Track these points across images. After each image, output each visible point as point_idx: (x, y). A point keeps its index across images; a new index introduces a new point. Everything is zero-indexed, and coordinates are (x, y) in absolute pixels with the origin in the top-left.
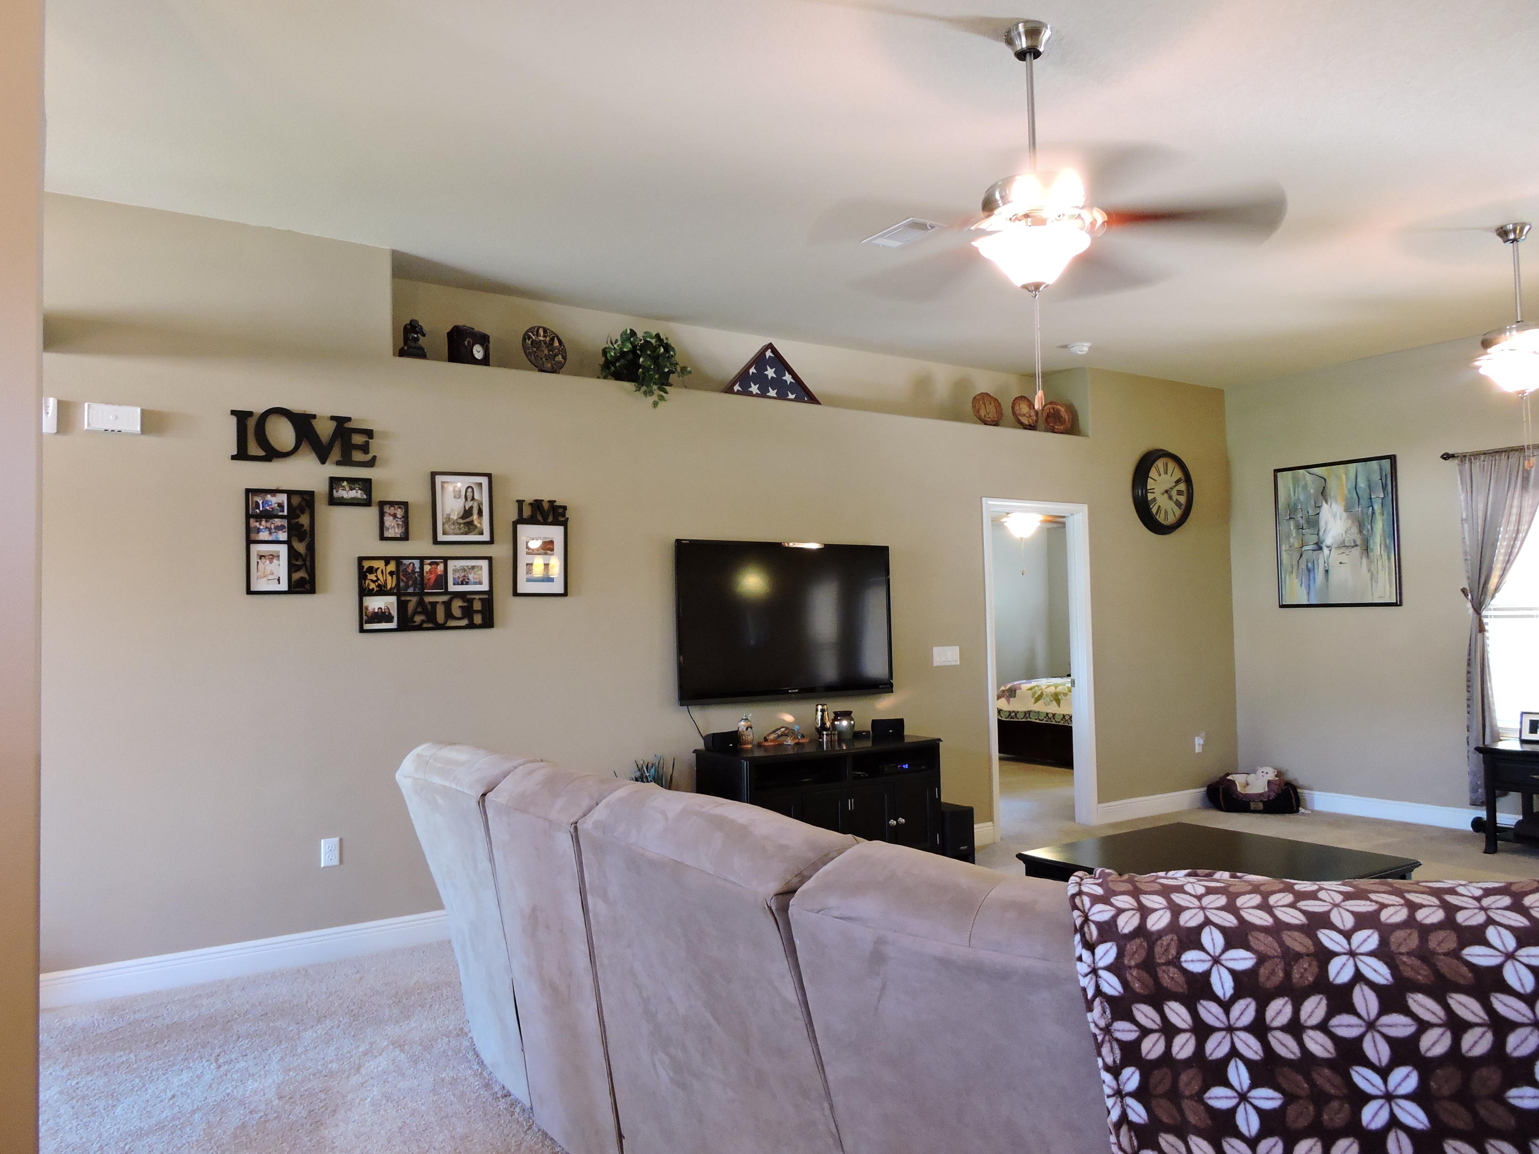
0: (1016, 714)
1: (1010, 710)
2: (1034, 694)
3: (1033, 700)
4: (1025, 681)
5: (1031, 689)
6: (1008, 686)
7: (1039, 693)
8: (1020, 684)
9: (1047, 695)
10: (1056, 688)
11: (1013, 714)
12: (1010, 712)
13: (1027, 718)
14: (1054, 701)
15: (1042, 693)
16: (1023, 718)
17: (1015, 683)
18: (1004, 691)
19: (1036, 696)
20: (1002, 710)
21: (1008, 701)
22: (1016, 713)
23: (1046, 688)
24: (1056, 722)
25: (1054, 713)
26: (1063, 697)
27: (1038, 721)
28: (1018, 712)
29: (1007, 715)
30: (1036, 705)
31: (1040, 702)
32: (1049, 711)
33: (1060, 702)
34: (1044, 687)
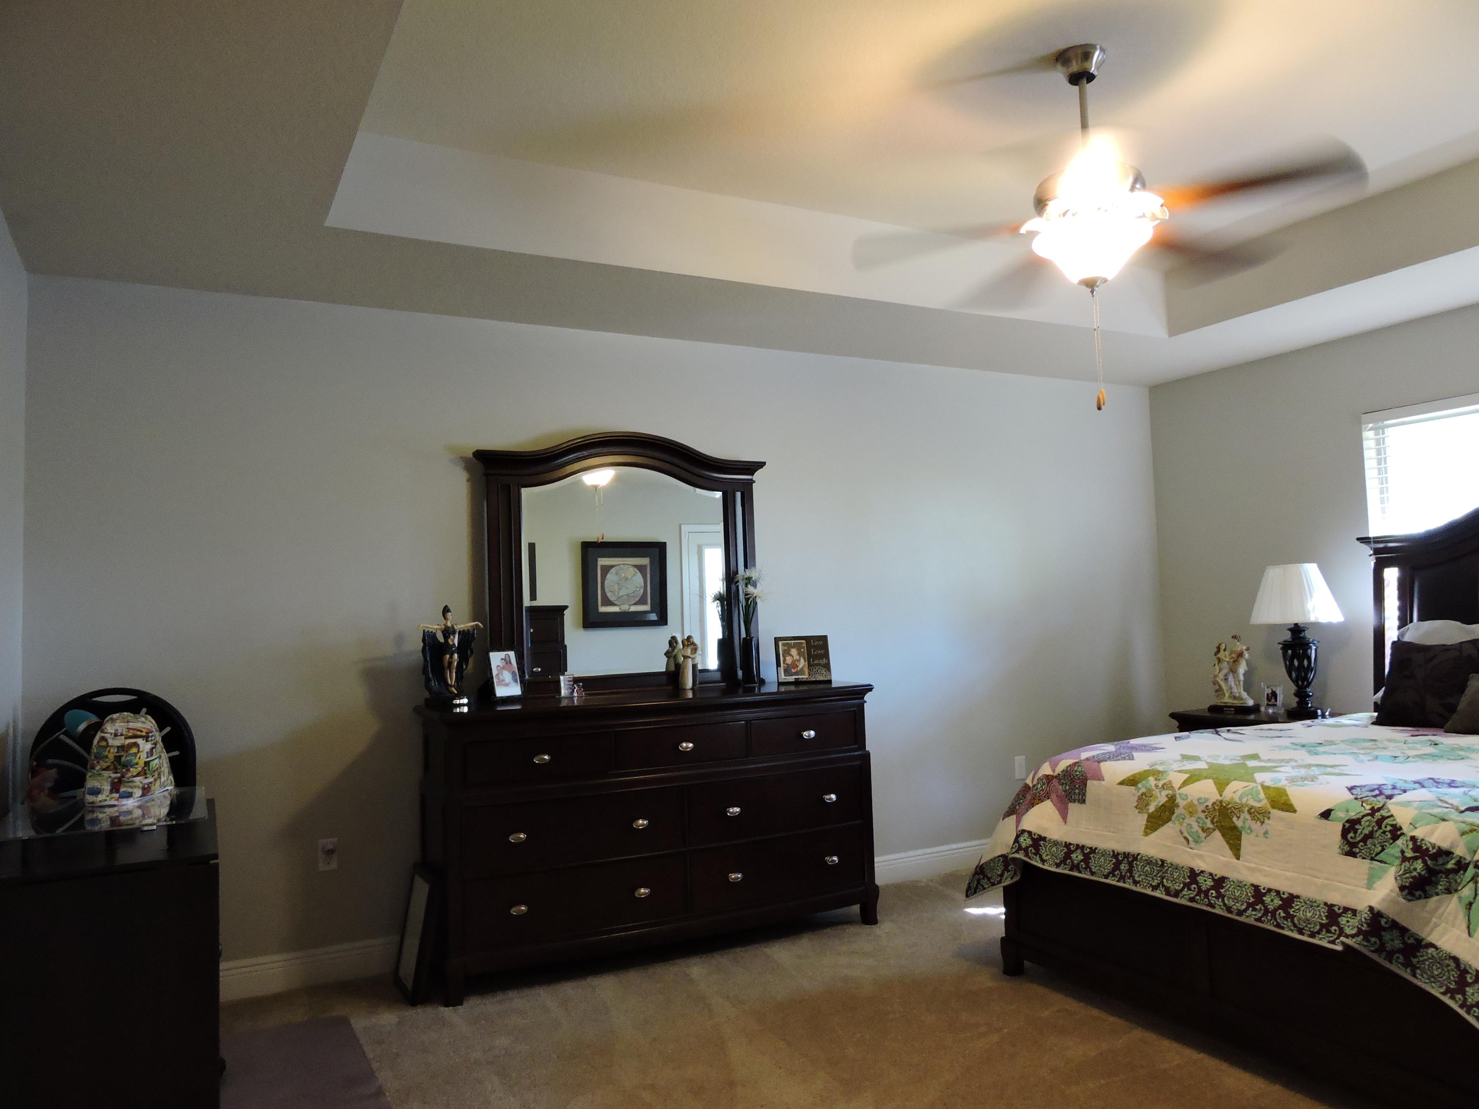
0: (1087, 858)
1: (1069, 840)
2: (1143, 801)
3: (1142, 820)
4: (1110, 748)
5: (1132, 781)
6: (1064, 763)
7: (1162, 798)
8: (1099, 760)
9: (1191, 810)
10: (1221, 786)
11: (1077, 857)
12: (1067, 845)
13: (1122, 878)
14: (1217, 834)
15: (1172, 799)
16: (1112, 873)
17: (1084, 755)
18: (1048, 778)
19: (1152, 808)
20: (1044, 839)
21: (1064, 815)
22: (1089, 853)
23: (1185, 783)
24: (1229, 909)
25: (1219, 873)
26: (1250, 823)
27: (1159, 894)
28: (1093, 850)
29: (1061, 855)
30: (1153, 836)
31: (1168, 829)
32: (1199, 865)
33: (1239, 838)
34: (1177, 779)
